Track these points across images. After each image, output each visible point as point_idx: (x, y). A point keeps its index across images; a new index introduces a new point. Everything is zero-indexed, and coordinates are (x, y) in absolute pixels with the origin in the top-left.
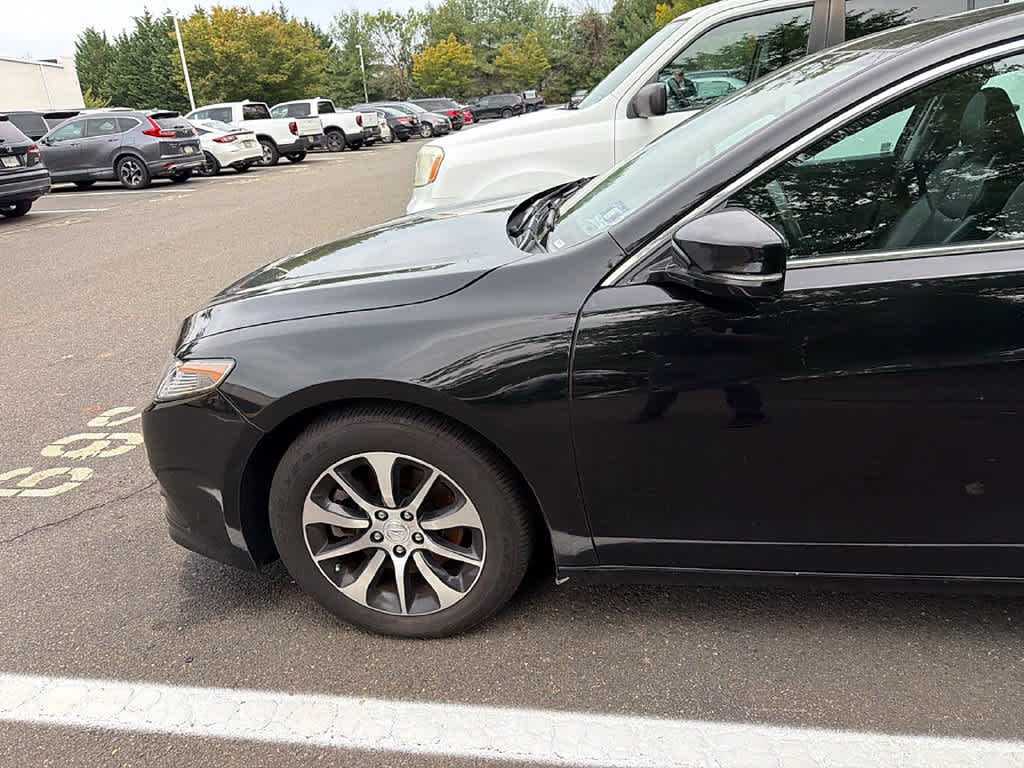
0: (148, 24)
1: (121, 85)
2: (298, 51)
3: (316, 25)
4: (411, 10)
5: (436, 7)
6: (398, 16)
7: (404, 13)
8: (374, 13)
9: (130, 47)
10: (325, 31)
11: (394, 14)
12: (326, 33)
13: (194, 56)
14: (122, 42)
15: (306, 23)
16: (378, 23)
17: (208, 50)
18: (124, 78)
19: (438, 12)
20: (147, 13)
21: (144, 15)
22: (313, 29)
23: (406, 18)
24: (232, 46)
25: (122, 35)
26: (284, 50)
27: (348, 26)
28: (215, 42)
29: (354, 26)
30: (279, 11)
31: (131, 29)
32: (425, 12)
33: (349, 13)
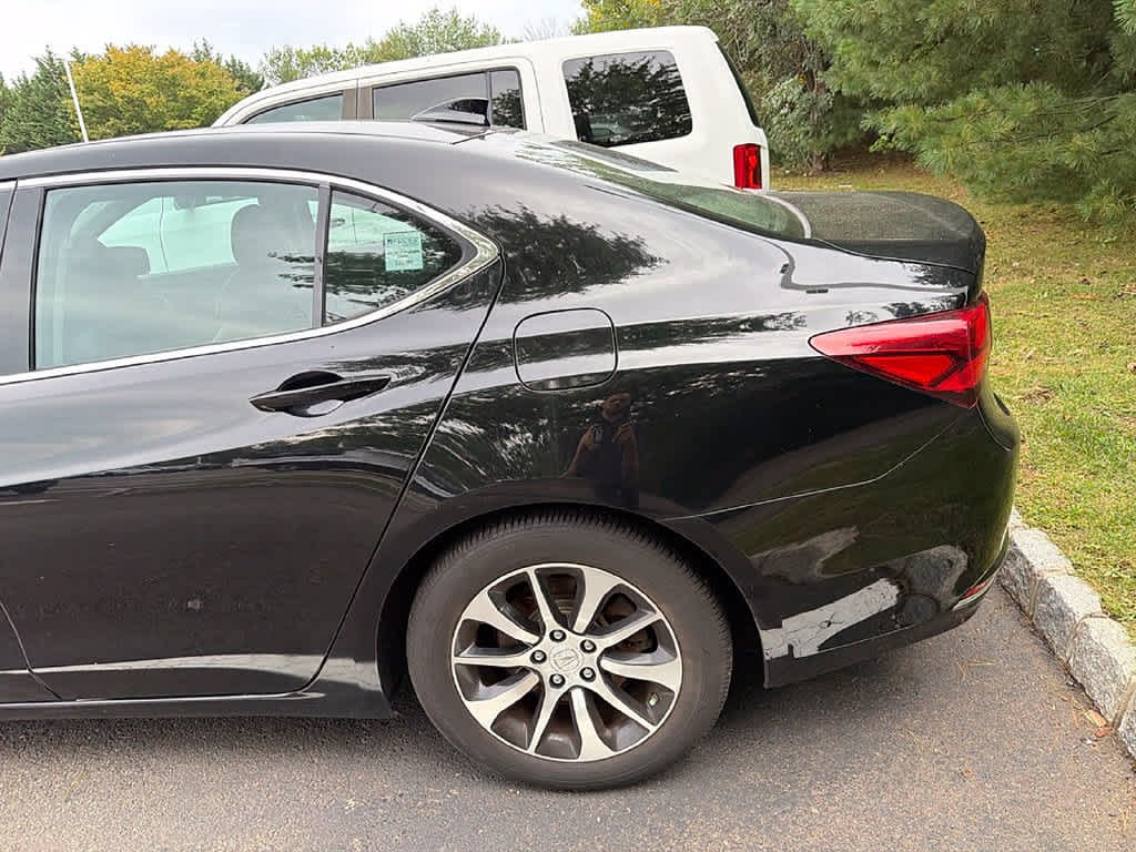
0: (52, 65)
1: (22, 133)
2: (211, 93)
3: (244, 62)
4: (350, 46)
5: (378, 42)
6: (335, 52)
7: (342, 48)
8: (308, 49)
9: (31, 90)
10: (254, 69)
11: (330, 50)
12: (256, 72)
13: (92, 102)
14: (22, 85)
15: (234, 61)
16: (313, 61)
17: (108, 95)
18: (23, 126)
19: (380, 47)
20: (50, 53)
21: (46, 55)
22: (241, 67)
23: (345, 54)
24: (135, 91)
25: (21, 77)
26: (195, 92)
27: (281, 63)
28: (114, 86)
29: (287, 64)
30: (201, 49)
31: (32, 71)
32: (366, 48)
33: (282, 51)
